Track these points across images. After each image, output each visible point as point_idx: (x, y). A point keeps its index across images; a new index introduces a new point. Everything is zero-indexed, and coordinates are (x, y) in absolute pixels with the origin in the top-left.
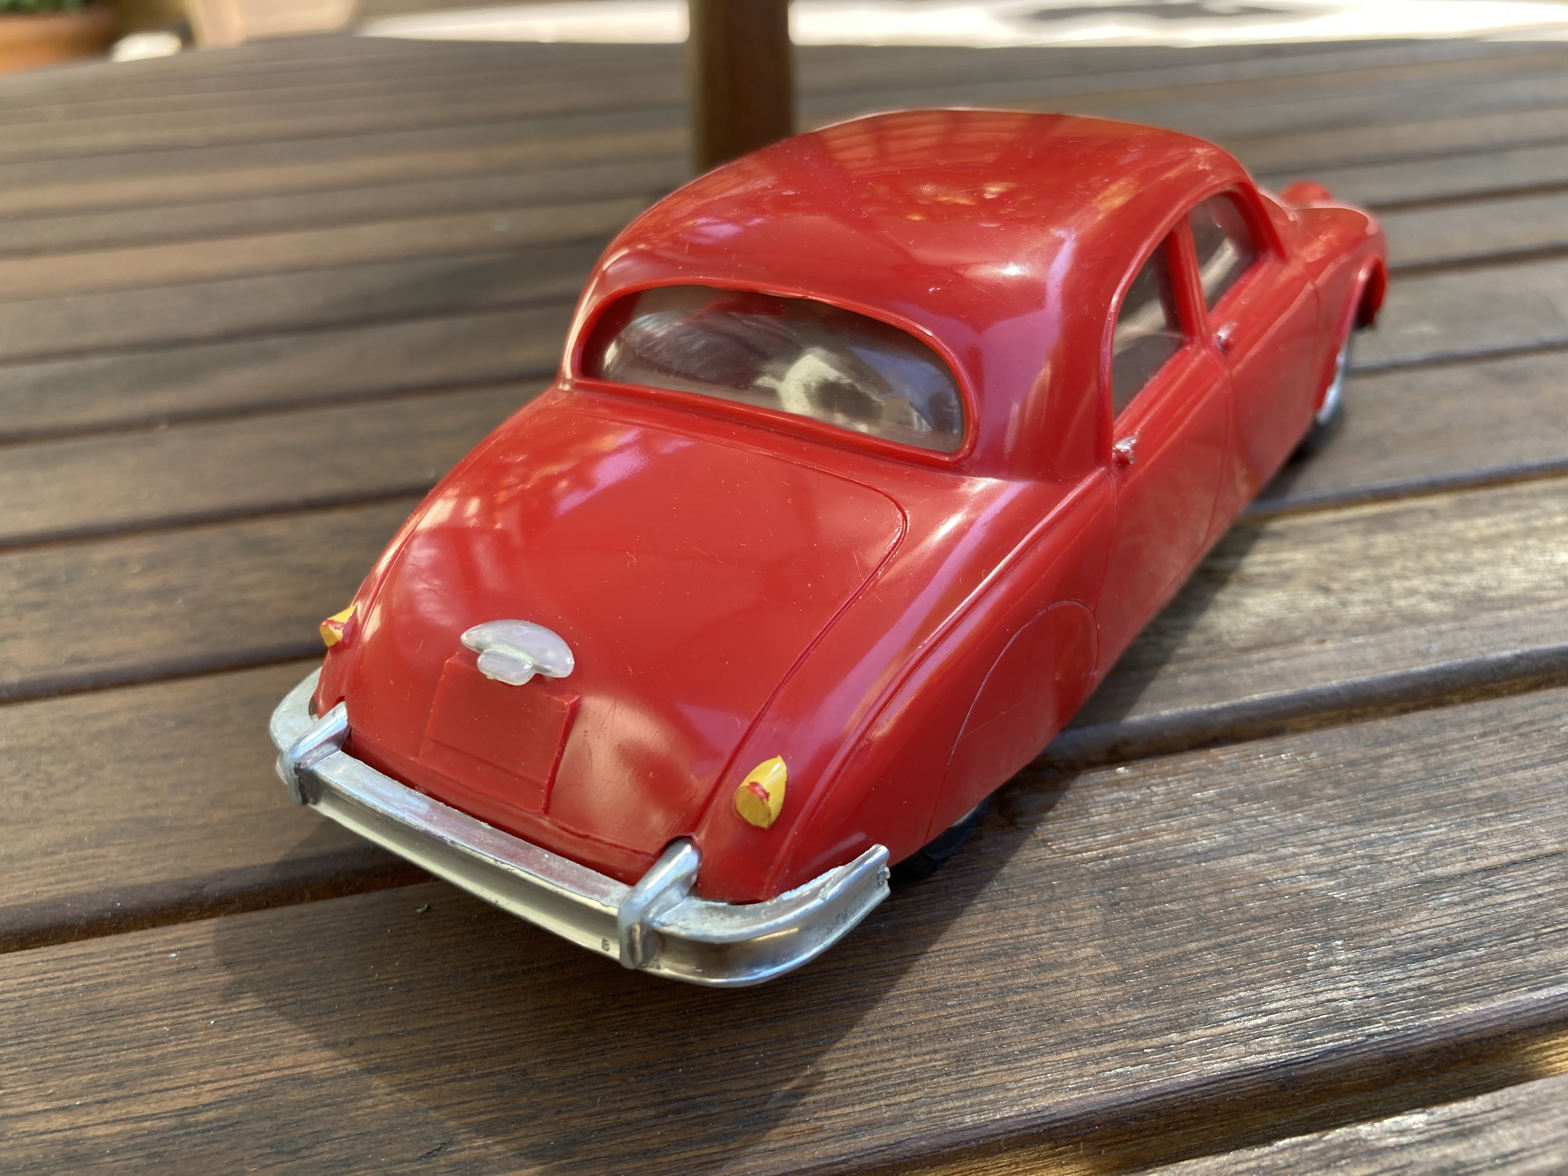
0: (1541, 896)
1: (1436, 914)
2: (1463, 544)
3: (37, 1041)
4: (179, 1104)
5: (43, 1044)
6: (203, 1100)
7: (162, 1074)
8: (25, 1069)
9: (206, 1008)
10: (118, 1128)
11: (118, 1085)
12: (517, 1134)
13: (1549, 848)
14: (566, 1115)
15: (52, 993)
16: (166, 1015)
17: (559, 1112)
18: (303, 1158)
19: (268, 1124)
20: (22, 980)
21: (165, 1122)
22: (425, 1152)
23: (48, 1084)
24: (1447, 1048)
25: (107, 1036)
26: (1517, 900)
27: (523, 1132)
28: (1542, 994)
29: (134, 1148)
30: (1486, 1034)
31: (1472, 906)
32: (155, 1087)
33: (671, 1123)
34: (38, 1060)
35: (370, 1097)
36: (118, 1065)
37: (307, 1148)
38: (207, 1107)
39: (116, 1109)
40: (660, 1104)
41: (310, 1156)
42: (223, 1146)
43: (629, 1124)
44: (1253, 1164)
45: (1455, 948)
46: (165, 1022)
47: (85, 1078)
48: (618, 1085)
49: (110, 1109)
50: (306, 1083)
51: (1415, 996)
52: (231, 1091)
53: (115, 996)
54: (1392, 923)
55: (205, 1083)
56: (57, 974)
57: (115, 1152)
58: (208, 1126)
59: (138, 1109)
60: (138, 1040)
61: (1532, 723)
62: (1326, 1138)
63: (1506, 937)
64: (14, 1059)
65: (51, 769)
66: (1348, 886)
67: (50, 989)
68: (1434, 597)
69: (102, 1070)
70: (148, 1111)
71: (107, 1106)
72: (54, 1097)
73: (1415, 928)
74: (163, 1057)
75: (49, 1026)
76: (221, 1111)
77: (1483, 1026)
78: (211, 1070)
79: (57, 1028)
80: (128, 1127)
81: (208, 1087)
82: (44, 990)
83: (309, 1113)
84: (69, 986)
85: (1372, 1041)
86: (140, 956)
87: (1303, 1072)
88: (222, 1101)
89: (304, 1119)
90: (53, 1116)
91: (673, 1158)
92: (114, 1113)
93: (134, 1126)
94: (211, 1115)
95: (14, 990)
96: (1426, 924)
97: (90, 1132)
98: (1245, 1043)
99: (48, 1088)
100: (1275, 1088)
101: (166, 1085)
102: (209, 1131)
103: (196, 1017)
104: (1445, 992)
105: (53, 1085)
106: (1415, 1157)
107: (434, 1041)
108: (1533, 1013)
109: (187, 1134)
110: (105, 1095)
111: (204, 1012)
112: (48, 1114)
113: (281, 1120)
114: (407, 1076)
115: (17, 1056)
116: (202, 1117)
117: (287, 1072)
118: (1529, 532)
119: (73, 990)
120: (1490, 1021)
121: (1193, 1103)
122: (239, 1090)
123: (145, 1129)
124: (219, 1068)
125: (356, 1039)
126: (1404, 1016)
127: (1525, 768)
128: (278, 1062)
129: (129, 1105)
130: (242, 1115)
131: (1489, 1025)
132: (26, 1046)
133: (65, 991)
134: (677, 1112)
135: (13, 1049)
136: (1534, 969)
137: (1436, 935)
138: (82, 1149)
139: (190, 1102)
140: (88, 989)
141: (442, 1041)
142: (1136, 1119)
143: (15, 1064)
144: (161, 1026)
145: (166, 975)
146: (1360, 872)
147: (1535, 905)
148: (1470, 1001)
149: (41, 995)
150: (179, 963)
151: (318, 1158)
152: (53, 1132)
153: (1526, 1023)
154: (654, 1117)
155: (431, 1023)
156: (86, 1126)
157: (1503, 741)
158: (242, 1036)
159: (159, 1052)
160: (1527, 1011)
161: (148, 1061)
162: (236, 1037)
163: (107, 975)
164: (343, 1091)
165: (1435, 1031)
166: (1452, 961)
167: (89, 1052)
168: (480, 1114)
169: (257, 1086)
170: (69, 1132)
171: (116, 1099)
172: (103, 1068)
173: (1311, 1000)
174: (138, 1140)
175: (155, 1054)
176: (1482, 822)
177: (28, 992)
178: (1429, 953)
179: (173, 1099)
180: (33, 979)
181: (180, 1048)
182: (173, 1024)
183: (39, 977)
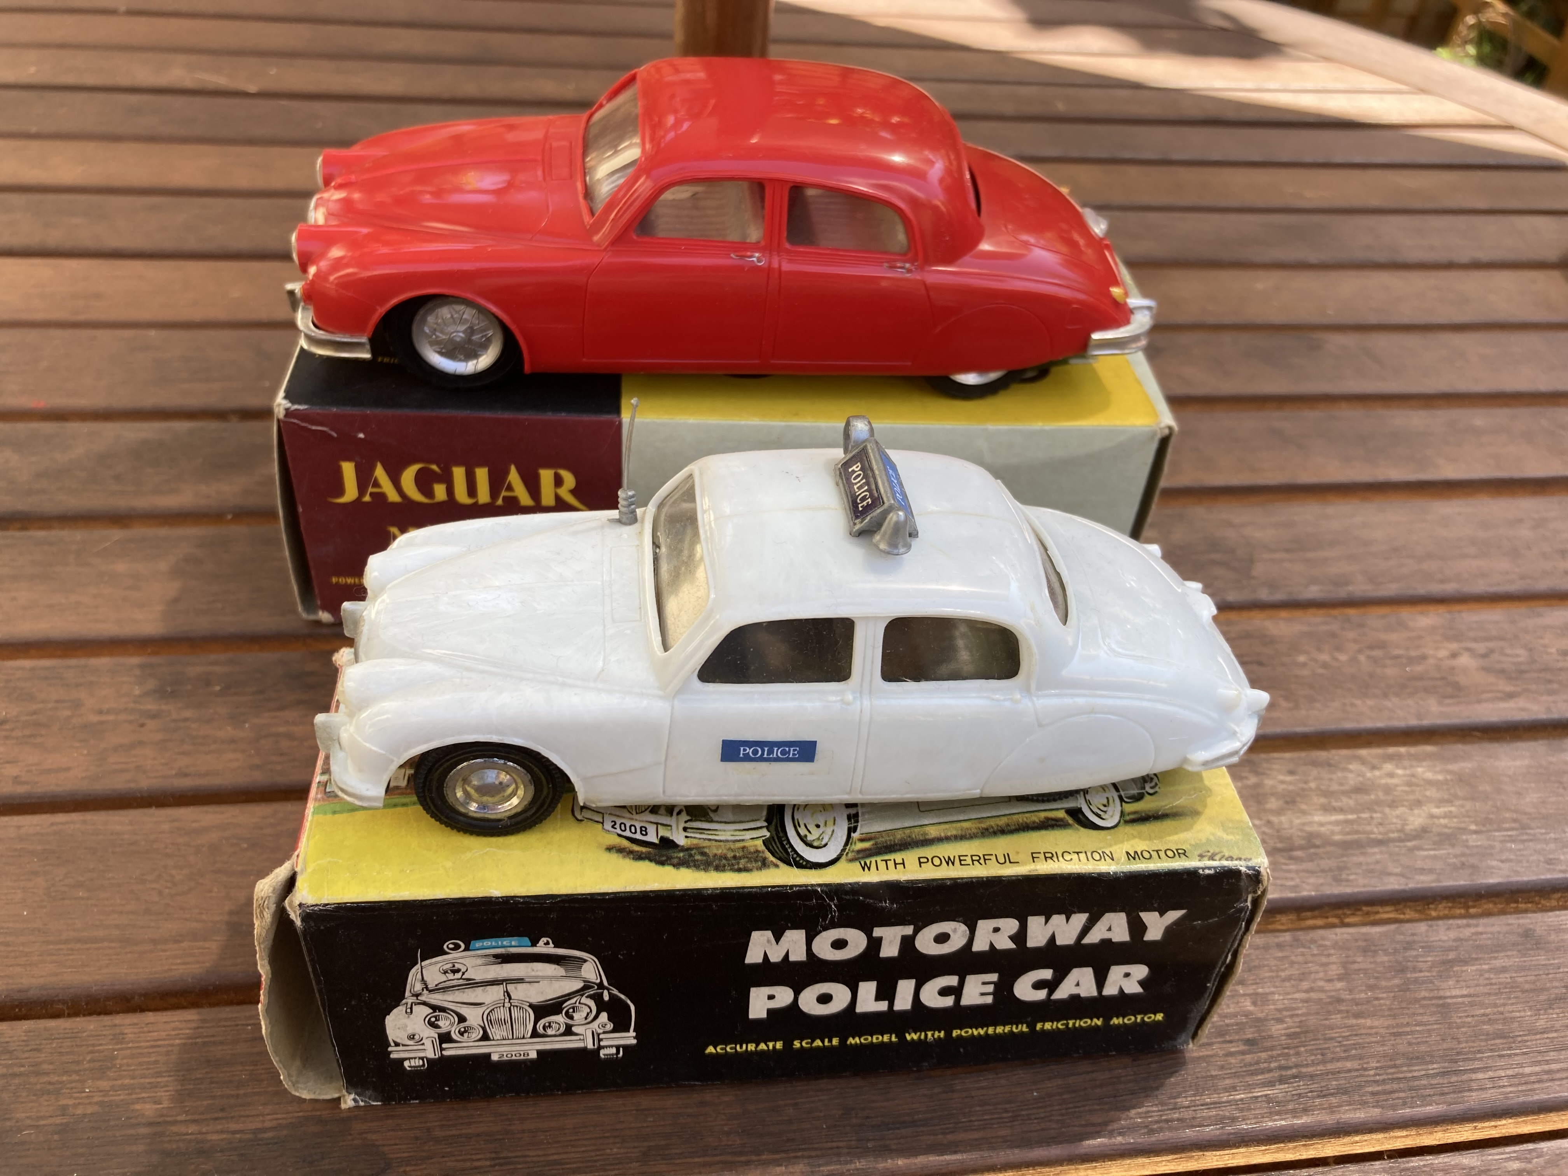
7: (245, 1106)
10: (224, 1136)
11: (222, 1110)
19: (299, 1144)
25: (216, 1077)
36: (222, 1097)
39: (223, 1124)
42: (277, 1154)
49: (219, 1124)
57: (223, 1150)
60: (232, 1082)
69: (214, 1099)
71: (218, 1121)
72: (190, 1112)
74: (245, 1095)
97: (210, 1137)
99: (188, 1106)
101: (247, 1113)
102: (270, 1144)
105: (190, 1104)
109: (258, 1144)
110: (216, 1115)
112: (189, 1123)
113: (306, 1143)
116: (266, 1135)
129: (229, 1123)
138: (205, 1147)
139: (259, 1126)
145: (245, 1041)
150: (252, 1033)
167: (207, 1086)
179: (251, 1122)
183: (176, 1032)
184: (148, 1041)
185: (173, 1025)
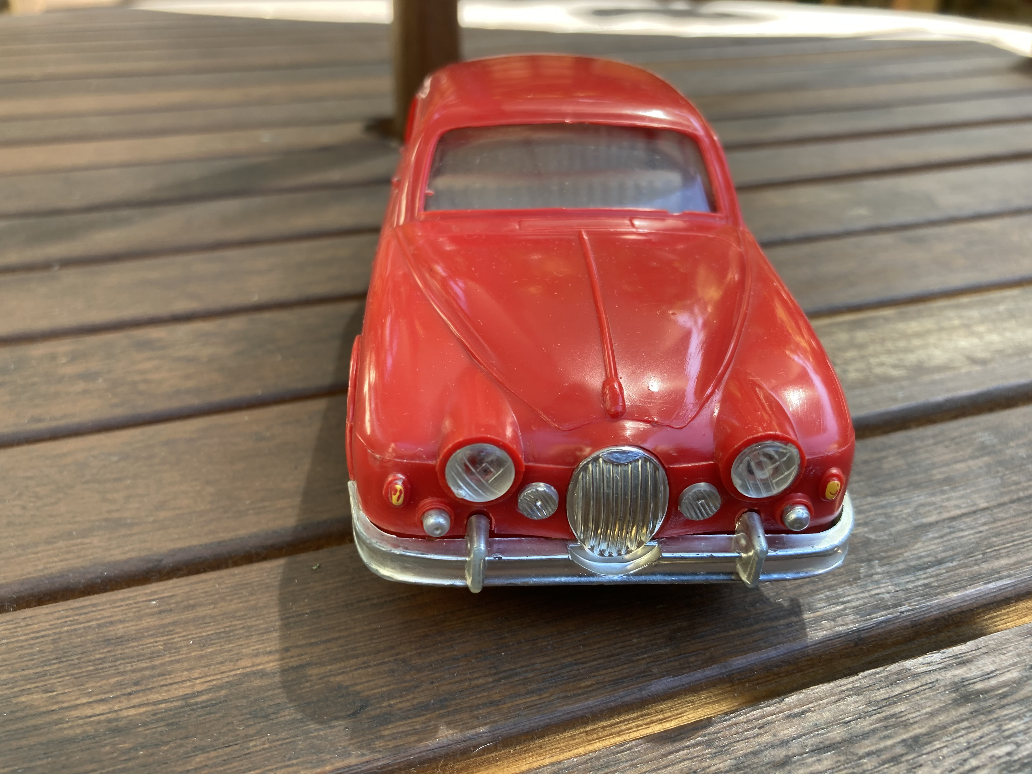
0: (981, 532)
1: (926, 544)
2: (906, 336)
3: (72, 660)
4: (181, 692)
5: (77, 661)
6: (198, 688)
7: (165, 675)
8: (68, 678)
9: (185, 633)
10: (142, 710)
11: (136, 684)
12: (408, 697)
13: (983, 505)
14: (437, 684)
15: (75, 630)
16: (158, 639)
17: (432, 683)
18: (273, 719)
19: (245, 701)
20: (52, 623)
21: (175, 704)
22: (352, 712)
23: (87, 686)
24: (942, 617)
25: (121, 654)
26: (969, 535)
27: (411, 696)
28: (991, 586)
29: (157, 721)
30: (965, 609)
31: (945, 539)
32: (162, 683)
33: (505, 684)
34: (76, 671)
35: (307, 681)
36: (133, 671)
37: (274, 713)
38: (201, 693)
39: (139, 698)
40: (495, 674)
41: (277, 718)
42: (218, 715)
43: (478, 686)
44: (849, 686)
45: (940, 562)
46: (159, 644)
47: (113, 681)
48: (466, 665)
49: (135, 698)
50: (264, 675)
51: (923, 590)
52: (214, 683)
53: (120, 629)
54: (903, 550)
55: (196, 679)
56: (76, 618)
57: (145, 724)
58: (204, 704)
59: (154, 697)
60: (144, 655)
61: (961, 436)
62: (888, 669)
63: (967, 555)
64: (59, 672)
65: (37, 489)
66: (875, 531)
67: (73, 627)
68: (895, 366)
69: (123, 675)
70: (161, 698)
71: (132, 696)
72: (93, 693)
73: (916, 552)
74: (162, 665)
75: (79, 650)
76: (211, 695)
77: (962, 604)
78: (198, 671)
79: (84, 651)
80: (150, 708)
81: (198, 681)
82: (68, 628)
83: (270, 693)
84: (87, 625)
85: (903, 615)
86: (131, 604)
87: (867, 635)
88: (210, 689)
89: (268, 697)
90: (95, 706)
91: (509, 705)
92: (138, 700)
93: (154, 707)
94: (204, 698)
95: (48, 630)
96: (921, 550)
97: (125, 713)
98: (834, 620)
99: (87, 688)
100: (852, 645)
101: (169, 681)
102: (206, 707)
103: (179, 639)
104: (939, 586)
105: (90, 686)
106: (939, 677)
107: (342, 646)
108: (988, 596)
109: (191, 710)
110: (129, 690)
111: (184, 636)
112: (92, 704)
113: (252, 698)
114: (329, 668)
115: (60, 670)
116: (200, 699)
117: (249, 669)
118: (941, 329)
119: (89, 627)
120: (965, 601)
121: (808, 656)
122: (220, 682)
123: (162, 708)
124: (202, 669)
125: (290, 647)
126: (919, 600)
127: (961, 461)
128: (242, 663)
129: (147, 695)
130: (226, 696)
131: (966, 604)
132: (65, 664)
133: (84, 628)
134: (505, 678)
135: (56, 666)
136: (985, 572)
137: (928, 556)
138: (121, 724)
139: (188, 691)
140: (99, 626)
141: (347, 645)
142: (777, 667)
143: (60, 675)
144: (157, 646)
145: (152, 615)
146: (881, 523)
147: (980, 537)
148: (954, 590)
149: (67, 631)
150: (159, 607)
151: (282, 719)
152: (98, 715)
153: (985, 602)
154: (493, 682)
155: (337, 635)
156: (120, 710)
157: (947, 447)
158: (213, 649)
159: (160, 662)
160: (985, 595)
161: (153, 667)
162: (209, 650)
163: (111, 616)
164: (289, 679)
165: (937, 608)
166: (940, 569)
167: (110, 664)
168: (382, 687)
169: (231, 679)
170: (110, 715)
171: (136, 692)
172: (123, 673)
173: (866, 594)
174: (159, 716)
175: (157, 662)
176: (943, 492)
177: (58, 630)
178: (926, 566)
179: (176, 689)
180: (59, 621)
181: (173, 658)
182: (164, 644)
183: (63, 620)
184: (27, 634)
185: (57, 615)
